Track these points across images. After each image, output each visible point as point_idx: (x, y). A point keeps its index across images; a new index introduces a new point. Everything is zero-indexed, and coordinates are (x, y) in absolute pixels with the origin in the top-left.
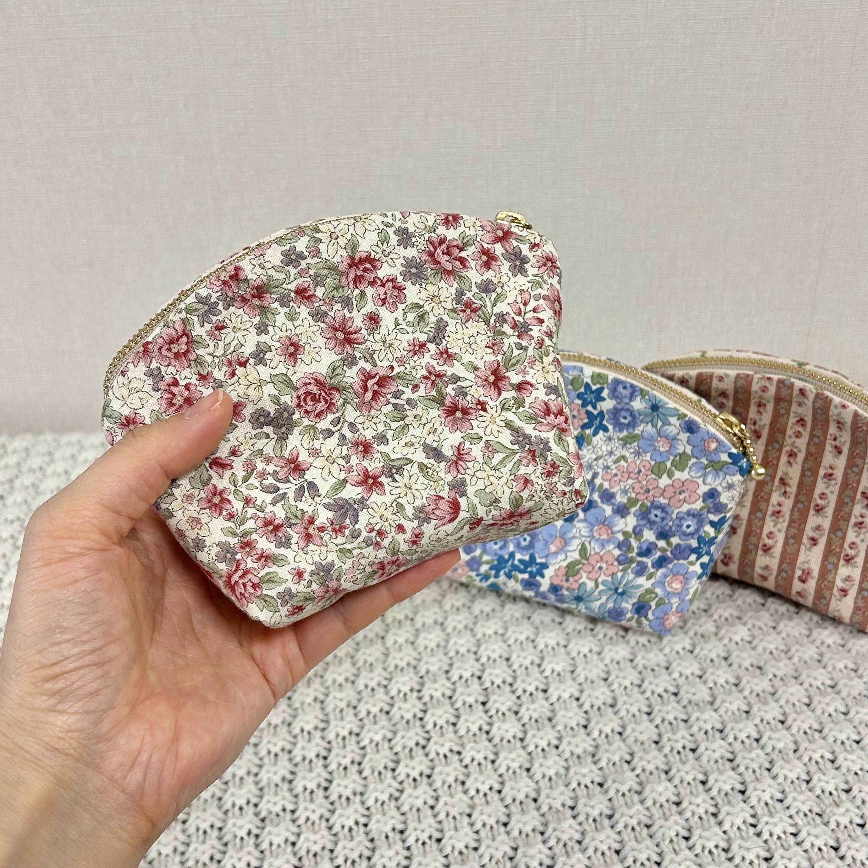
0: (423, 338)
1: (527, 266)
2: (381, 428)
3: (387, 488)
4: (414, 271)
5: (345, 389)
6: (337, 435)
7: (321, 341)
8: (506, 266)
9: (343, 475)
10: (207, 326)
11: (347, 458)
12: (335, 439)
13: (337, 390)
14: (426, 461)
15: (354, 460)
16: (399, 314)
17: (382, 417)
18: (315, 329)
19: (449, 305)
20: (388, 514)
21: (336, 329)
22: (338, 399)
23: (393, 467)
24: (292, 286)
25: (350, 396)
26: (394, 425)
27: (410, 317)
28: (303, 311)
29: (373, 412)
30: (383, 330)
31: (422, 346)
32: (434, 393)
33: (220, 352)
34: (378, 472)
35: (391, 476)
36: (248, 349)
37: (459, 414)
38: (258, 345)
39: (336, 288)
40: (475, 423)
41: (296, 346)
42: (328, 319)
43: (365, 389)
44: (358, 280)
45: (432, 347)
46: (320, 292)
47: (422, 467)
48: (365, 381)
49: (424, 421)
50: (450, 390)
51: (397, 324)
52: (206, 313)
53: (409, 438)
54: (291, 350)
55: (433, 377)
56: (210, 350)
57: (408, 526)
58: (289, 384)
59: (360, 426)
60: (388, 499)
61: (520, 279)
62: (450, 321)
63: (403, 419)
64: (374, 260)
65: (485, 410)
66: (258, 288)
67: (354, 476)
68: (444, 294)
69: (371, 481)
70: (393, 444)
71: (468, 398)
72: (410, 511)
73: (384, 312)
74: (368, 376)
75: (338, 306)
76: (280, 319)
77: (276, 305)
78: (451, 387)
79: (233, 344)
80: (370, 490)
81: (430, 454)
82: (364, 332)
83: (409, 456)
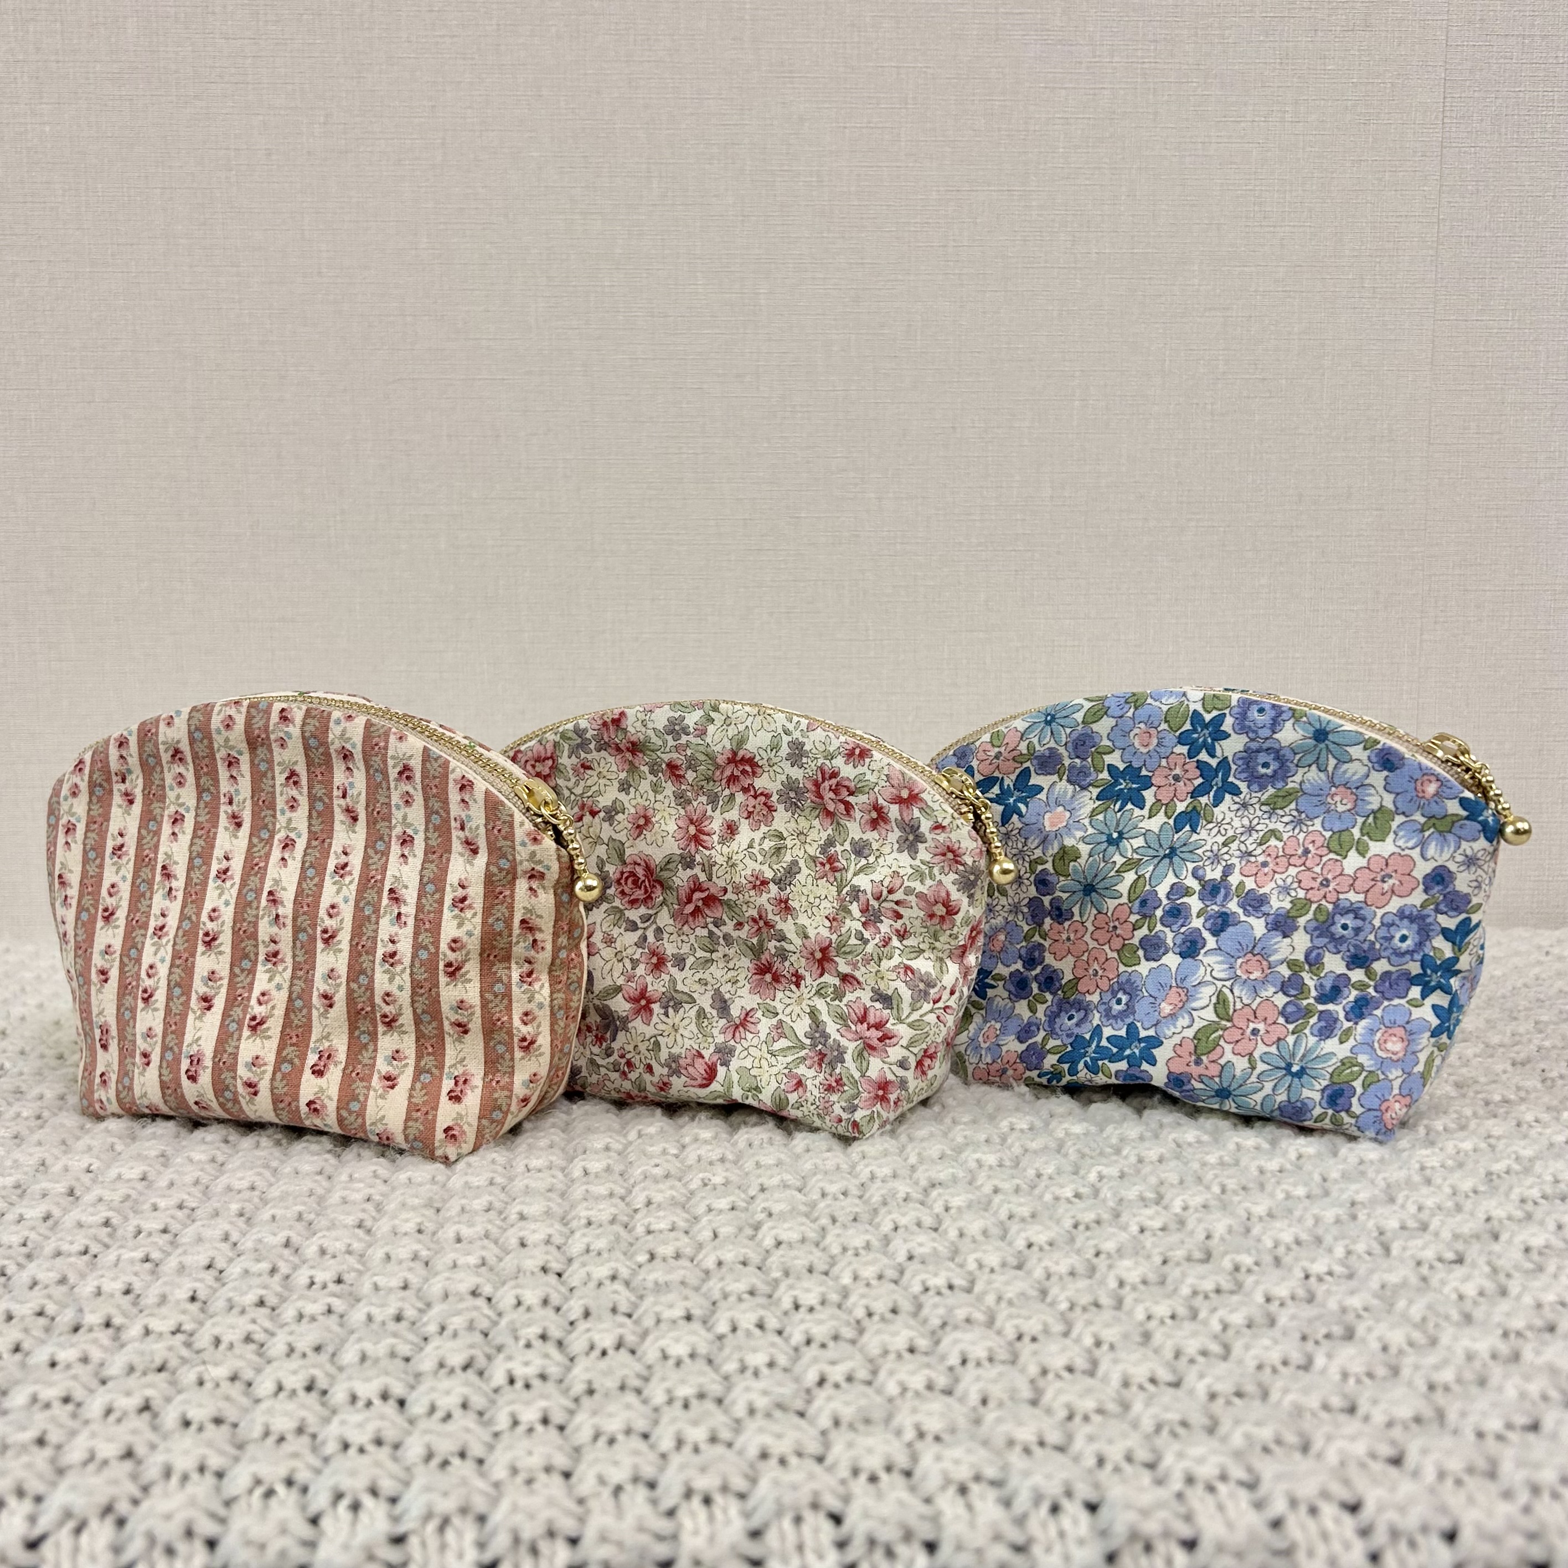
0: (769, 874)
1: (921, 846)
2: (685, 949)
3: (655, 1019)
4: (792, 795)
5: (670, 888)
6: (640, 932)
7: (672, 827)
8: (895, 835)
9: (620, 981)
10: (574, 760)
11: (635, 963)
12: (634, 937)
13: (662, 885)
14: (708, 1009)
15: (641, 970)
16: (758, 835)
17: (692, 937)
18: (673, 812)
19: (813, 850)
20: (642, 1047)
21: (692, 822)
22: (658, 896)
23: (672, 998)
24: (666, 757)
25: (671, 899)
26: (700, 953)
27: (768, 844)
28: (669, 788)
29: (686, 928)
30: (734, 846)
31: (764, 883)
32: (755, 941)
33: (578, 791)
34: (656, 996)
35: (666, 1008)
36: (604, 801)
37: (768, 977)
38: (614, 802)
39: (708, 780)
40: (779, 995)
41: (648, 820)
42: (689, 808)
43: (689, 900)
44: (732, 779)
45: (773, 888)
46: (690, 776)
47: (701, 1014)
48: (693, 891)
49: (731, 965)
50: (772, 945)
51: (750, 846)
52: (578, 746)
53: (707, 976)
54: (642, 822)
55: (761, 923)
56: (570, 784)
57: (657, 1069)
58: (621, 855)
59: (666, 936)
60: (649, 1031)
61: (905, 858)
62: (805, 871)
63: (712, 952)
64: (757, 765)
65: (798, 986)
66: (633, 744)
67: (632, 988)
68: (813, 835)
69: (643, 1002)
70: (687, 972)
71: (787, 964)
72: (664, 1055)
73: (744, 827)
74: (697, 887)
75: (703, 799)
76: (645, 786)
77: (646, 769)
78: (774, 943)
79: (594, 789)
80: (638, 1012)
81: (718, 1005)
82: (715, 838)
83: (695, 995)
